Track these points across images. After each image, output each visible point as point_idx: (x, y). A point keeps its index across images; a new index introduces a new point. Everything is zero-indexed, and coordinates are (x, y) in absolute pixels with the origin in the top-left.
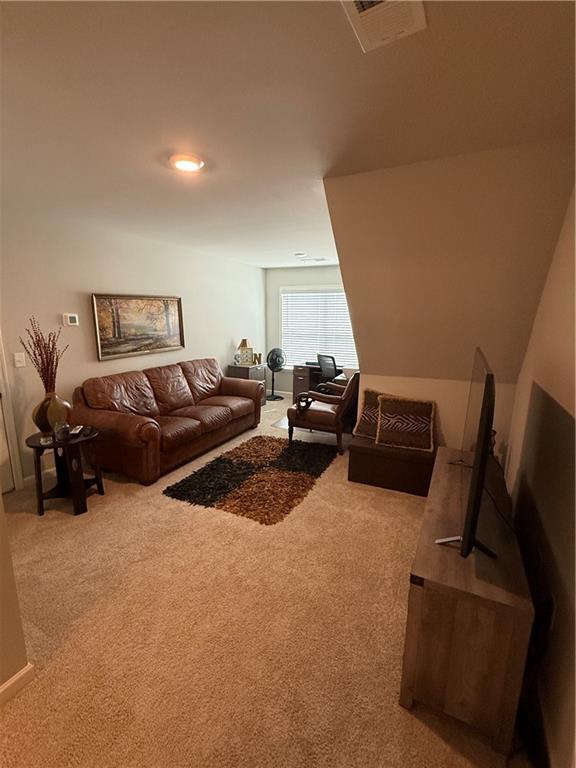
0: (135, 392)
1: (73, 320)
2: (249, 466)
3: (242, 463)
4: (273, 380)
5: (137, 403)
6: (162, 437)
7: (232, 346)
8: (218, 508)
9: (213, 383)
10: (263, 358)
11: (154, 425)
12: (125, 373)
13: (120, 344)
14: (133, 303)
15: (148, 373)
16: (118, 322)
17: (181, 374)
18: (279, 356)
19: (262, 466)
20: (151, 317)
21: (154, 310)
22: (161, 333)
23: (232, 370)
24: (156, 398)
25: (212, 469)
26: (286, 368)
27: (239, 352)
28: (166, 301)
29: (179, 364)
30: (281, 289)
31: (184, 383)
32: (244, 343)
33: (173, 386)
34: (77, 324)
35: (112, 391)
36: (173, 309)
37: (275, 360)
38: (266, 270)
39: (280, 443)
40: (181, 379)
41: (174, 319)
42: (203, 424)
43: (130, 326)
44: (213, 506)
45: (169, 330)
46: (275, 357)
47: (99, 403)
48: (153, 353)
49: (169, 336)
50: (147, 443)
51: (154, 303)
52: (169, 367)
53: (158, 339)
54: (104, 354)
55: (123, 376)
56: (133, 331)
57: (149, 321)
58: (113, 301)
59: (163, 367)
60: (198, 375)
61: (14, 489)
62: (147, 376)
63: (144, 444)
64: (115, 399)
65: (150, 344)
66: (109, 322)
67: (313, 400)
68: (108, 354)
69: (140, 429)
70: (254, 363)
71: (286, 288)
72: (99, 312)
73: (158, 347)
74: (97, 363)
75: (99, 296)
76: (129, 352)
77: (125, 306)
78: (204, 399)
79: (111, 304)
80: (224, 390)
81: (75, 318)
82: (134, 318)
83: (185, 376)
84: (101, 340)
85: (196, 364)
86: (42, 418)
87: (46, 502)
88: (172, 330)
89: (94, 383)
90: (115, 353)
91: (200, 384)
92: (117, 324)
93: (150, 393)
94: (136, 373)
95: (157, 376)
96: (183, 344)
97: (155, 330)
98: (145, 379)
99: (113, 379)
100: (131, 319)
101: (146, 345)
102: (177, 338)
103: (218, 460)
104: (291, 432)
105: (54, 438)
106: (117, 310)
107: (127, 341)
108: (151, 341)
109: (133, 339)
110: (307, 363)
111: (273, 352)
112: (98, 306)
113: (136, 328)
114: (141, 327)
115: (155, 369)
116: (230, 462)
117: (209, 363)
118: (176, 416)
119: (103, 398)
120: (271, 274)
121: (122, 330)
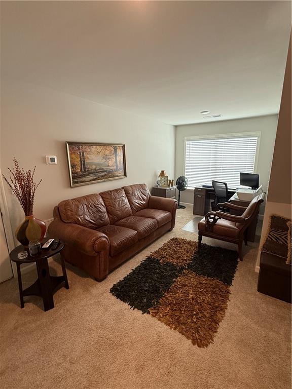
0: (94, 209)
1: (53, 160)
2: (173, 267)
3: (167, 263)
4: (179, 196)
5: (95, 217)
6: (110, 246)
7: (155, 175)
8: (153, 316)
9: (144, 200)
10: (175, 183)
11: (104, 239)
12: (88, 196)
13: (85, 175)
14: (94, 148)
15: (103, 195)
16: (84, 161)
17: (124, 195)
18: (184, 181)
19: (182, 269)
20: (106, 157)
21: (107, 152)
22: (112, 168)
23: (156, 191)
24: (108, 212)
25: (145, 269)
26: (188, 188)
27: (159, 179)
28: (115, 146)
29: (123, 188)
30: (186, 138)
31: (126, 201)
32: (163, 173)
33: (119, 203)
34: (56, 162)
35: (77, 210)
36: (120, 152)
37: (181, 183)
38: (176, 127)
39: (191, 245)
40: (124, 199)
41: (120, 158)
42: (139, 233)
43: (92, 164)
44: (149, 313)
45: (117, 166)
46: (181, 182)
47: (68, 218)
48: (107, 181)
49: (117, 170)
50: (99, 253)
51: (107, 148)
52: (116, 191)
53: (110, 172)
54: (74, 183)
55: (87, 198)
56: (94, 167)
57: (104, 160)
58: (80, 146)
59: (113, 191)
60: (135, 195)
61: (13, 277)
62: (102, 197)
63: (96, 254)
64: (79, 216)
65: (105, 175)
66: (77, 162)
67: (220, 218)
68: (77, 182)
69: (94, 242)
70: (169, 186)
71: (189, 138)
72: (70, 154)
73: (109, 177)
74: (70, 189)
75: (71, 144)
76: (90, 181)
77: (89, 150)
78: (139, 211)
79: (79, 149)
80: (152, 205)
81: (54, 158)
82: (94, 159)
83: (127, 196)
84: (72, 173)
85: (134, 188)
86: (22, 235)
87: (25, 298)
88: (119, 166)
89: (66, 203)
90: (82, 182)
91: (136, 201)
92: (83, 162)
93: (104, 210)
94: (94, 195)
95: (109, 197)
96: (125, 175)
97: (108, 166)
98: (101, 200)
99: (78, 200)
100: (92, 159)
101: (102, 176)
102: (122, 171)
103: (149, 259)
104: (200, 239)
105: (29, 253)
106: (83, 153)
107: (90, 173)
108: (105, 173)
109: (94, 173)
110: (203, 186)
111: (180, 178)
112: (70, 150)
113: (95, 165)
114: (99, 164)
115: (108, 192)
116: (158, 262)
117: (142, 186)
118: (120, 225)
119: (72, 215)
120: (179, 129)
121: (86, 166)
